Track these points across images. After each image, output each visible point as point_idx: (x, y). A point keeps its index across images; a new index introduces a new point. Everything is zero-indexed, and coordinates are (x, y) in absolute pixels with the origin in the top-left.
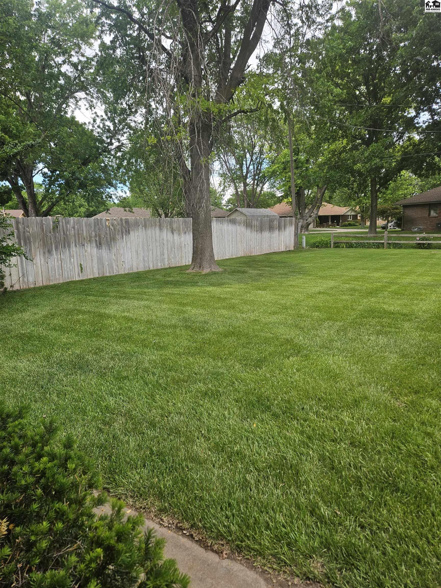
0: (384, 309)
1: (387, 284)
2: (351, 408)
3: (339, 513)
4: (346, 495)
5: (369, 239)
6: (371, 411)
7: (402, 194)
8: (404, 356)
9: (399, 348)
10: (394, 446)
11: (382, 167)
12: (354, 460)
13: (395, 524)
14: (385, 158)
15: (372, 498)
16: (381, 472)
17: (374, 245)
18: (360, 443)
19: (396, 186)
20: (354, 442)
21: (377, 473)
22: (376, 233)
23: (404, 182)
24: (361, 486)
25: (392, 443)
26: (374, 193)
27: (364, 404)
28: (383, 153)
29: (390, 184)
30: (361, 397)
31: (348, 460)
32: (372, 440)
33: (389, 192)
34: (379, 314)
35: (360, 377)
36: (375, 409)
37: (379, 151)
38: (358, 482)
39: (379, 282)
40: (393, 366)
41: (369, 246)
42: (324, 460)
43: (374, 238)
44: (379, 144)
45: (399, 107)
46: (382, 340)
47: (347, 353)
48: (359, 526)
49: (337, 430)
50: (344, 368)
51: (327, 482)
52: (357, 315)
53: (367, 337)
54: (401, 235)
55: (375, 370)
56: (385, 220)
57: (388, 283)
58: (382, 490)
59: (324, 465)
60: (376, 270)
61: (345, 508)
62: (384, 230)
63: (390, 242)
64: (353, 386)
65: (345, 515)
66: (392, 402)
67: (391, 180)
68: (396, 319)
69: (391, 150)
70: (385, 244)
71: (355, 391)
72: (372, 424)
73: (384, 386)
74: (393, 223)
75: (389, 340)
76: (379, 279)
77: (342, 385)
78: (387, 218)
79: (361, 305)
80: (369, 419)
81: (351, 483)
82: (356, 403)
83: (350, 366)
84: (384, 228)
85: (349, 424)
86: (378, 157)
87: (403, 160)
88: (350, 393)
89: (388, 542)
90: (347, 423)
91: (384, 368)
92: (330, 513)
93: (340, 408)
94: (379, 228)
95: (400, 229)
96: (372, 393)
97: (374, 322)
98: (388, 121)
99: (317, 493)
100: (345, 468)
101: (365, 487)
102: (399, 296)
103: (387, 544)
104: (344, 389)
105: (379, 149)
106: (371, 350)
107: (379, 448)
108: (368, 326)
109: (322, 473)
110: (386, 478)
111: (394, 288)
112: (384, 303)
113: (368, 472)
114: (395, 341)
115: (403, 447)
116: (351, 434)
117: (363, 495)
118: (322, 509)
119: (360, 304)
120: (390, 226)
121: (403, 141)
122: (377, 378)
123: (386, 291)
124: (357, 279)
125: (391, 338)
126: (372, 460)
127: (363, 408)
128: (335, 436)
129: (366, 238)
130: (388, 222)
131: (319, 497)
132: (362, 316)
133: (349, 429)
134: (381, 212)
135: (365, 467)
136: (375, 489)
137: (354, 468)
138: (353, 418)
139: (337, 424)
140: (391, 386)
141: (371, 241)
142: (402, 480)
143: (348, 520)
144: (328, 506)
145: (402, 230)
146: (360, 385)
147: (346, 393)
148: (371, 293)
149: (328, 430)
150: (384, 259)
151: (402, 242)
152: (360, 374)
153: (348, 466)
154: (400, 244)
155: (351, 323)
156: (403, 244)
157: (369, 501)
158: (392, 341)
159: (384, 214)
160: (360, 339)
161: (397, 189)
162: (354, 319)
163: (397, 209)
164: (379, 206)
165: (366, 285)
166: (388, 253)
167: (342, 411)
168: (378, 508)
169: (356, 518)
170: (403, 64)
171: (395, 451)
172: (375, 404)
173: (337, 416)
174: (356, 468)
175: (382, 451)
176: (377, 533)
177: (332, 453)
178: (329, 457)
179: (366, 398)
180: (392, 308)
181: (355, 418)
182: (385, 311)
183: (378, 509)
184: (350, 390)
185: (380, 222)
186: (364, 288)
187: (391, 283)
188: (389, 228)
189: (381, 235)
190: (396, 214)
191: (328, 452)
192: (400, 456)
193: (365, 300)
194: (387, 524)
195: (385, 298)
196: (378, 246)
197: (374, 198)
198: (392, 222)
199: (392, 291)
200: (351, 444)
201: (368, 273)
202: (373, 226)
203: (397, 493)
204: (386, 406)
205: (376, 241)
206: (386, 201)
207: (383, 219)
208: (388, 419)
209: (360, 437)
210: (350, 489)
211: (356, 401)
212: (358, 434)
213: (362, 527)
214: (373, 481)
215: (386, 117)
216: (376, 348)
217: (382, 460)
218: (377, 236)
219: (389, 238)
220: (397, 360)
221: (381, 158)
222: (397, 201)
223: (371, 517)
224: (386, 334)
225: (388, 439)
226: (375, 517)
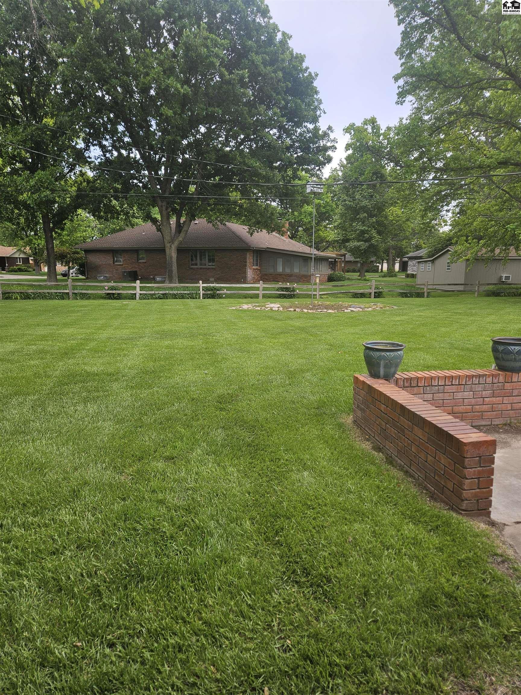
0: (86, 371)
1: (82, 341)
2: (70, 502)
3: (79, 644)
4: (84, 617)
5: (50, 287)
6: (95, 497)
7: (81, 237)
8: (120, 421)
9: (113, 414)
10: (129, 529)
11: (55, 202)
12: (86, 566)
13: (147, 622)
14: (57, 191)
15: (116, 604)
16: (121, 566)
17: (57, 296)
18: (89, 542)
19: (73, 226)
20: (81, 544)
21: (116, 570)
22: (57, 280)
23: (81, 223)
24: (100, 595)
25: (126, 526)
26: (48, 232)
27: (85, 492)
28: (54, 184)
29: (65, 224)
30: (79, 484)
31: (79, 570)
32: (103, 532)
33: (65, 233)
34: (82, 378)
35: (74, 459)
36: (100, 493)
37: (48, 181)
38: (97, 592)
39: (73, 340)
40: (110, 435)
41: (51, 297)
42: (46, 583)
43: (57, 287)
44: (48, 173)
45: (66, 134)
46: (92, 408)
47: (51, 434)
48: (107, 646)
49: (56, 537)
50: (51, 453)
51: (57, 612)
52: (55, 384)
53: (72, 408)
54: (87, 284)
55: (90, 447)
56: (65, 266)
57: (84, 339)
58: (126, 588)
59: (47, 591)
60: (66, 325)
61: (87, 633)
62: (66, 278)
63: (76, 291)
64: (67, 473)
65: (88, 642)
66: (117, 478)
67: (67, 218)
68: (102, 380)
69: (62, 183)
70: (71, 294)
71: (71, 479)
72: (99, 513)
73: (104, 462)
74: (74, 270)
75: (99, 406)
76: (72, 336)
77: (51, 476)
78: (67, 264)
79: (57, 370)
80: (94, 508)
81: (87, 597)
82: (75, 494)
83: (58, 449)
84: (64, 275)
85: (71, 524)
86: (47, 188)
87: (78, 197)
88: (64, 483)
89: (144, 647)
90: (68, 523)
91: (101, 441)
92: (68, 651)
93: (56, 507)
94: (59, 275)
95: (84, 277)
96: (92, 475)
97: (77, 388)
98: (53, 147)
99: (44, 633)
100: (76, 582)
101: (105, 593)
102: (100, 354)
103: (144, 650)
104: (57, 480)
105: (48, 179)
106: (81, 423)
107: (113, 538)
108: (71, 395)
109: (46, 602)
110: (128, 572)
111: (92, 345)
112: (85, 364)
113: (106, 573)
114: (107, 407)
115: (139, 527)
116: (75, 536)
117: (105, 605)
118: (57, 652)
119: (56, 368)
120: (72, 274)
121: (75, 174)
122: (95, 455)
123: (84, 349)
124: (44, 338)
125: (101, 404)
126: (107, 556)
127: (85, 497)
128: (54, 546)
129: (46, 287)
130: (69, 268)
131: (49, 638)
132: (61, 384)
133: (72, 530)
134: (60, 256)
135: (101, 570)
136: (118, 590)
137: (88, 577)
138: (75, 513)
139: (56, 530)
140: (113, 460)
141: (53, 291)
142: (145, 565)
143: (93, 647)
144: (64, 643)
145: (87, 278)
146: (76, 469)
147: (59, 484)
148: (66, 354)
149: (44, 542)
150: (73, 312)
151: (89, 292)
152: (74, 455)
153: (80, 578)
154: (87, 294)
155: (48, 394)
156: (91, 294)
157: (113, 608)
158: (103, 407)
159: (62, 258)
160: (65, 412)
161: (74, 230)
162: (51, 389)
163: (78, 253)
164: (56, 249)
165: (58, 344)
166: (76, 304)
167: (59, 509)
168: (126, 612)
169: (102, 638)
170: (64, 83)
171: (132, 535)
172: (99, 488)
173: (53, 519)
174: (90, 576)
175: (116, 540)
176: (130, 644)
177: (55, 571)
178: (53, 578)
179: (86, 483)
180: (95, 369)
181: (77, 513)
182: (87, 373)
183: (125, 614)
184: (64, 479)
185: (60, 268)
186: (56, 348)
187: (88, 340)
188: (71, 275)
189: (64, 283)
190: (78, 259)
191: (49, 571)
192: (138, 539)
193: (61, 364)
194: (138, 625)
195: (84, 358)
196: (63, 296)
197: (49, 240)
198: (73, 268)
199: (90, 349)
200: (77, 548)
201: (57, 330)
202: (52, 272)
203: (142, 583)
204: (110, 485)
205: (59, 291)
206: (62, 243)
207: (62, 265)
208: (116, 499)
209: (89, 534)
210: (88, 606)
211: (74, 491)
212: (84, 531)
213: (112, 645)
214: (114, 582)
215: (51, 142)
216: (86, 419)
217: (119, 552)
218: (58, 285)
219: (75, 288)
220: (114, 428)
221: (53, 191)
222: (76, 244)
223: (119, 628)
224: (95, 399)
225: (121, 524)
226: (123, 624)
